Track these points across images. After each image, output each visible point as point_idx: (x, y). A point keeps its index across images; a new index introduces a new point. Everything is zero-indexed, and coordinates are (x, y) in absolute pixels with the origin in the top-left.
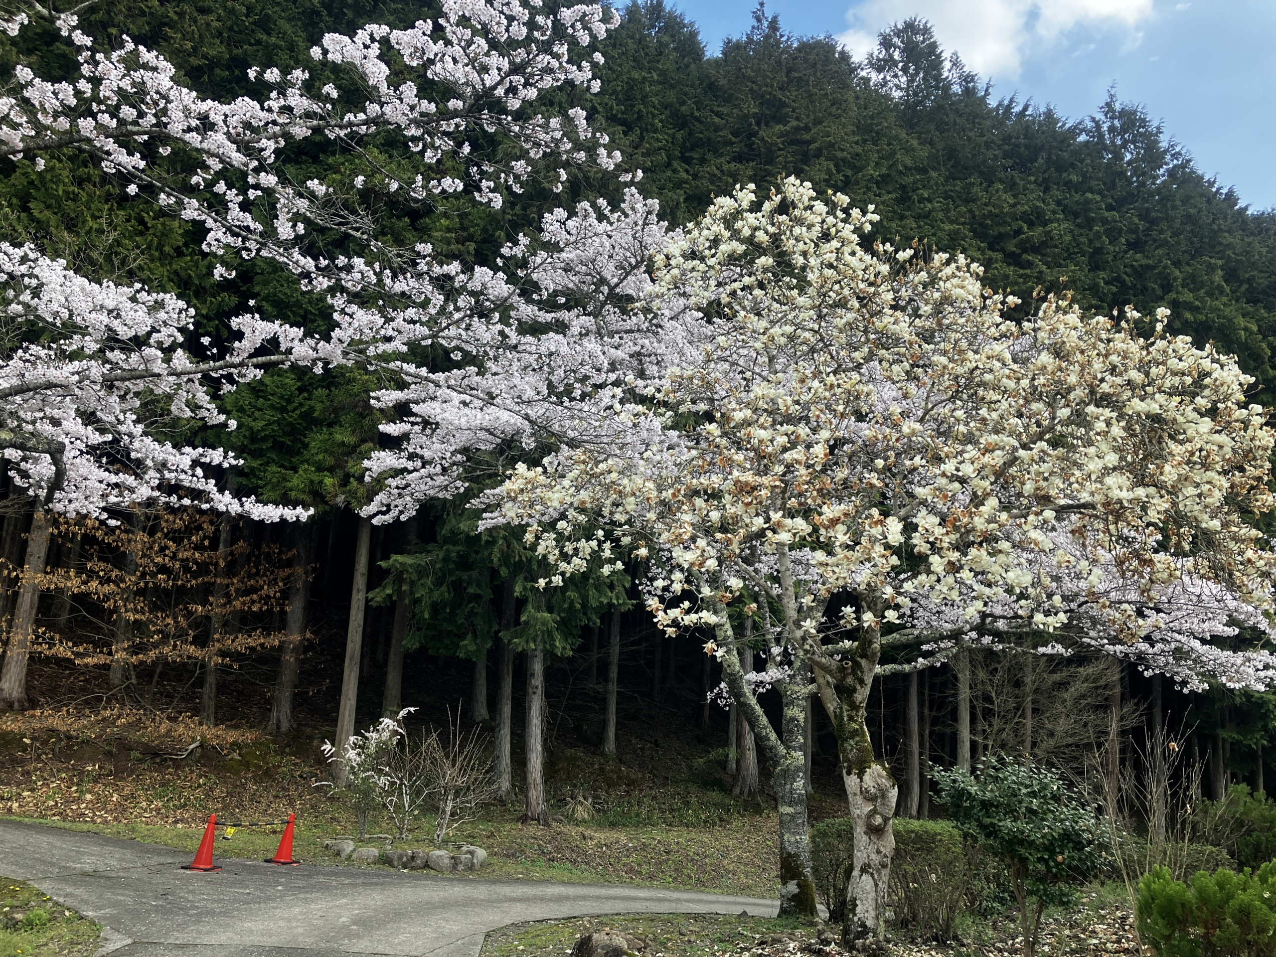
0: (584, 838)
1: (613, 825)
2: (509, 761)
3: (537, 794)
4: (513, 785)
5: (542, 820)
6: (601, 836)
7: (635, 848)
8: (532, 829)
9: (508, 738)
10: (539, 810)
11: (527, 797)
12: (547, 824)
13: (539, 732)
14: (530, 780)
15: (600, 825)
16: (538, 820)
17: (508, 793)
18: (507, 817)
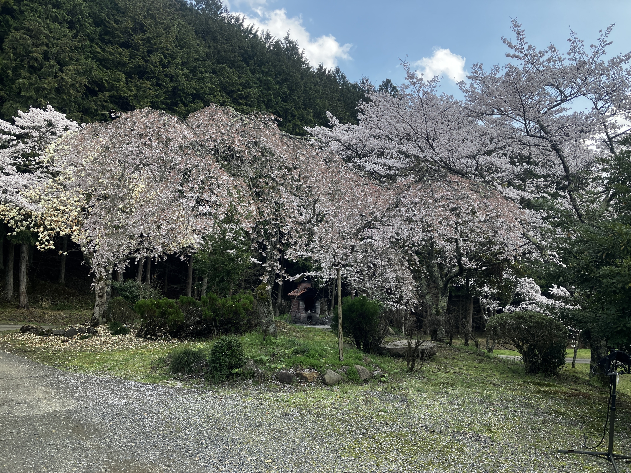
0: (44, 313)
1: (59, 309)
2: (12, 286)
3: (24, 298)
4: (14, 295)
5: (26, 307)
6: (52, 313)
7: (66, 317)
8: (21, 311)
9: (12, 276)
10: (25, 303)
11: (19, 299)
12: (28, 309)
13: (25, 274)
14: (21, 292)
15: (53, 310)
16: (24, 307)
17: (12, 297)
18: (11, 307)
